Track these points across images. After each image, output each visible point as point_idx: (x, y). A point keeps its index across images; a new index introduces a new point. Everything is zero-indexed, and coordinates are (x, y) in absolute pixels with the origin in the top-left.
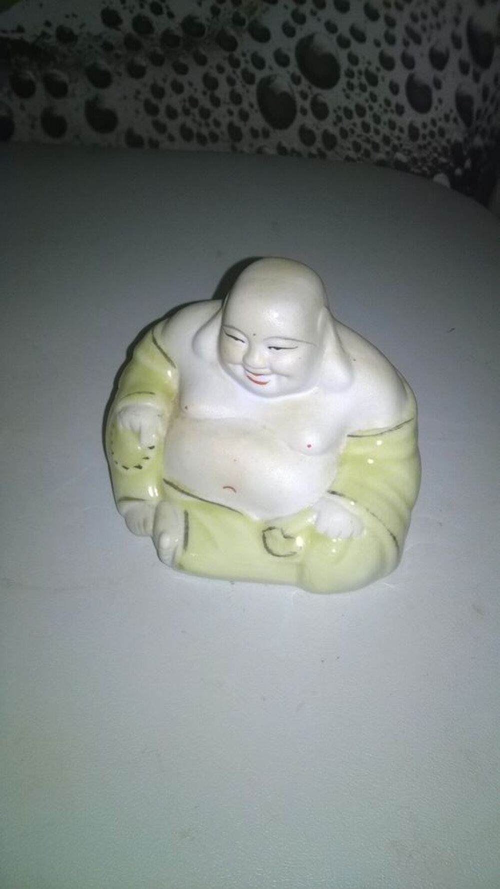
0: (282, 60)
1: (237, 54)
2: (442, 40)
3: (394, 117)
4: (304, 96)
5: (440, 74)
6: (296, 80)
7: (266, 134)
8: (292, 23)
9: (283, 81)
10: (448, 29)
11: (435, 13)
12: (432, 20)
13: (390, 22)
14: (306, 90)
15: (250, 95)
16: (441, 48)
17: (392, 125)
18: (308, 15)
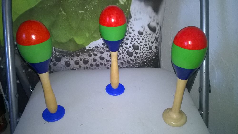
0: (130, 47)
1: (123, 47)
2: (152, 40)
3: (147, 52)
4: (134, 52)
5: (153, 44)
6: (133, 50)
7: (128, 58)
8: (131, 42)
9: (130, 50)
10: (153, 39)
11: (151, 37)
12: (151, 38)
13: (146, 40)
14: (134, 51)
15: (125, 53)
16: (153, 41)
17: (147, 53)
18: (134, 41)
